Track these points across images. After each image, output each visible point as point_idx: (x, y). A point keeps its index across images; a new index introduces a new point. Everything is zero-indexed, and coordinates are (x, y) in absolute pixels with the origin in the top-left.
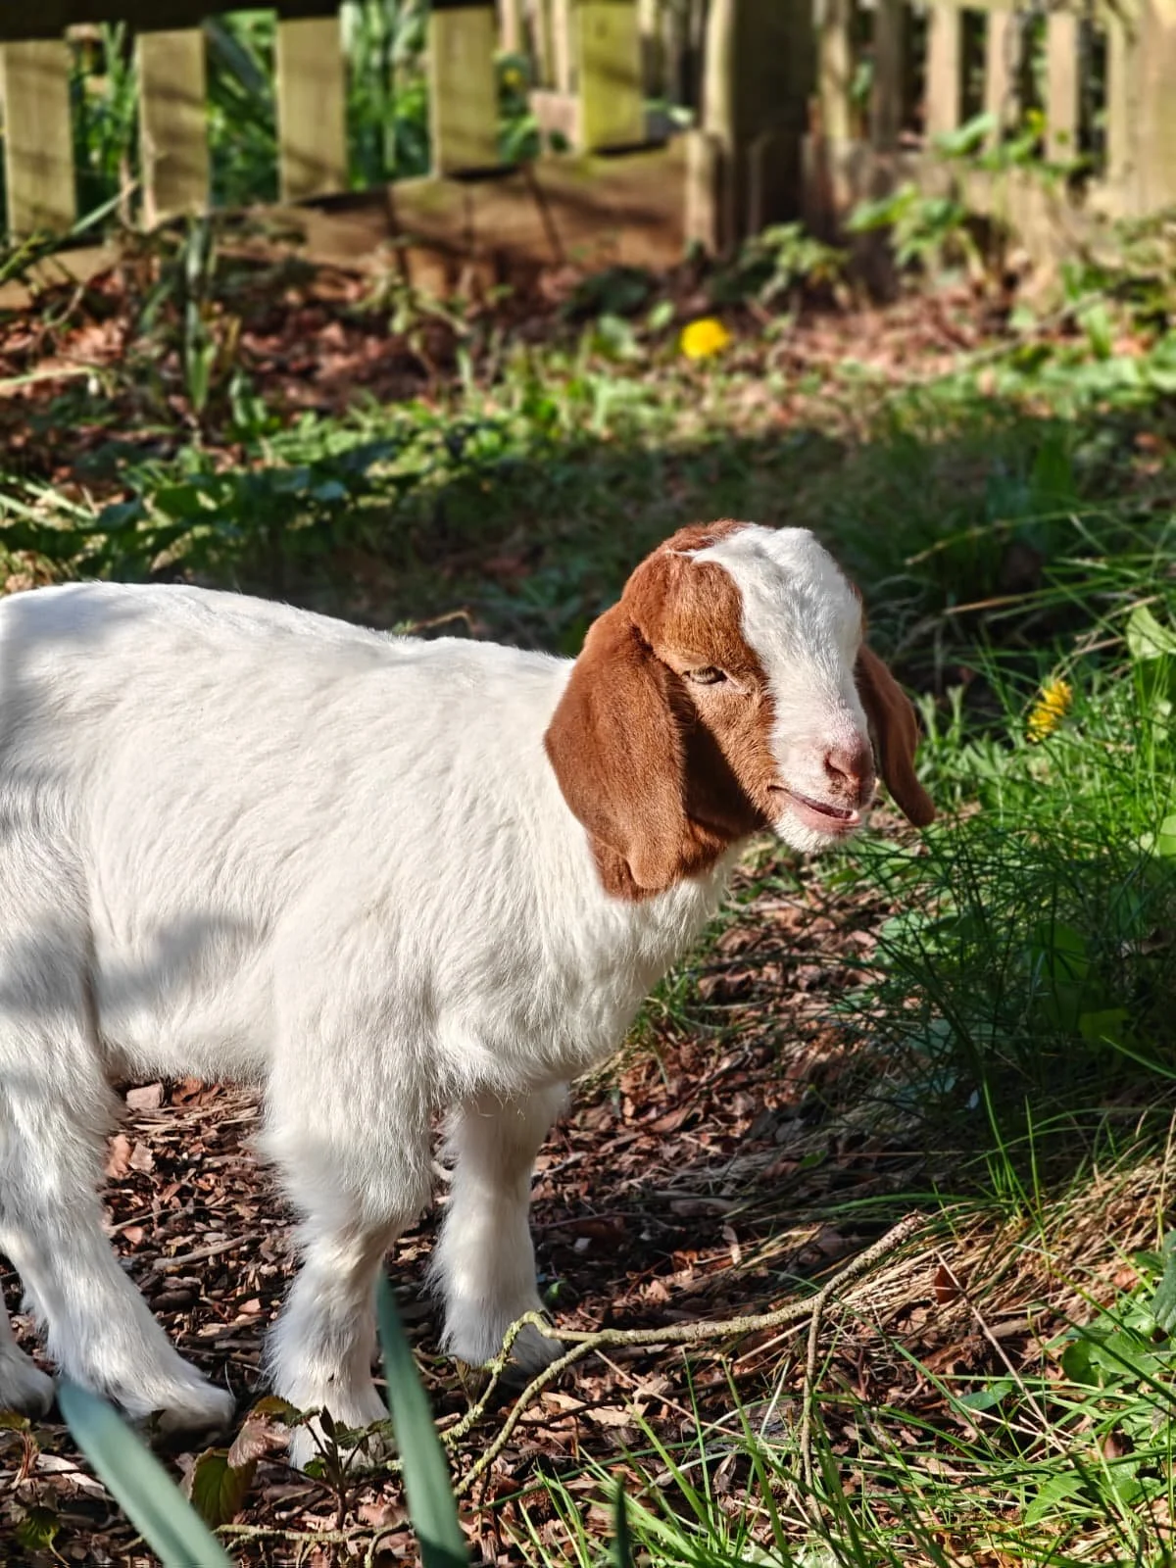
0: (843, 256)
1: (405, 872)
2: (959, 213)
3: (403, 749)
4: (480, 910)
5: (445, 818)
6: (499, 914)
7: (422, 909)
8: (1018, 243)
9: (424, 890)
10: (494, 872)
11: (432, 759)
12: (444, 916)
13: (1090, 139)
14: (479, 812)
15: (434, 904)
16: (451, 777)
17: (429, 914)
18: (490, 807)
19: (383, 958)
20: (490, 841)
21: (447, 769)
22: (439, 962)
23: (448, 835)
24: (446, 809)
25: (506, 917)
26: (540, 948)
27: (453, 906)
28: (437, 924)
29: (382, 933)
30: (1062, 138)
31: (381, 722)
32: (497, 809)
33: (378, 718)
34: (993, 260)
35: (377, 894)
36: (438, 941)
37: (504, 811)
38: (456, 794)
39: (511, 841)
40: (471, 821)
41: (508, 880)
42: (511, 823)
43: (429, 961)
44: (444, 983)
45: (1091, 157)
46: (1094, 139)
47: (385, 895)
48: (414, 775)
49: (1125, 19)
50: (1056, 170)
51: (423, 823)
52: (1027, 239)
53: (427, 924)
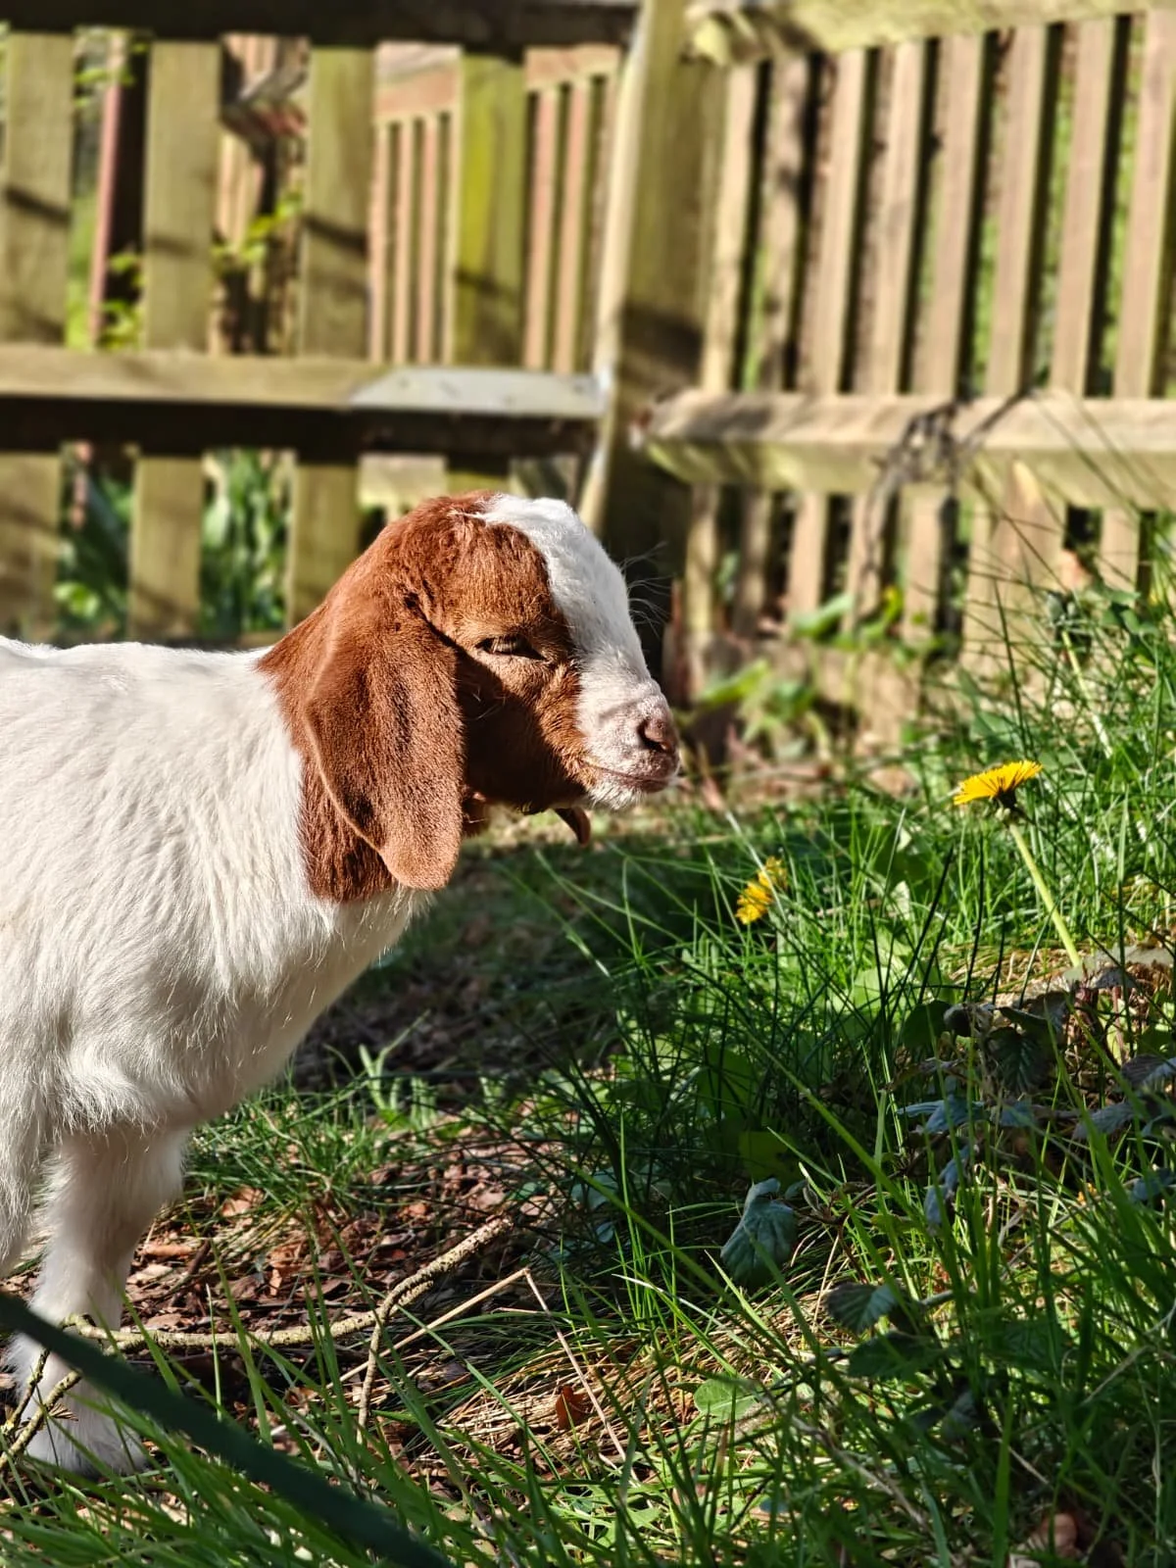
0: (687, 719)
1: (49, 881)
2: (809, 694)
3: (49, 751)
4: (141, 921)
5: (97, 824)
6: (165, 925)
7: (68, 921)
8: (869, 726)
9: (72, 899)
10: (160, 879)
11: (83, 759)
12: (97, 927)
13: (947, 621)
14: (140, 817)
15: (86, 914)
16: (103, 782)
17: (78, 925)
18: (154, 813)
19: (17, 976)
20: (154, 848)
21: (100, 772)
22: (86, 979)
23: (102, 841)
24: (100, 813)
25: (173, 929)
26: (213, 960)
27: (107, 916)
28: (89, 936)
29: (17, 947)
30: (919, 620)
31: (22, 721)
32: (163, 816)
33: (16, 718)
34: (842, 743)
35: (14, 906)
36: (89, 952)
37: (171, 818)
38: (111, 797)
39: (180, 850)
40: (130, 827)
41: (177, 887)
42: (180, 831)
43: (74, 977)
44: (88, 1003)
45: (948, 637)
46: (951, 620)
47: (22, 909)
48: (61, 777)
49: (989, 499)
50: (911, 654)
51: (72, 827)
52: (877, 723)
53: (76, 935)
